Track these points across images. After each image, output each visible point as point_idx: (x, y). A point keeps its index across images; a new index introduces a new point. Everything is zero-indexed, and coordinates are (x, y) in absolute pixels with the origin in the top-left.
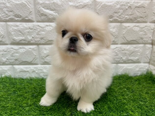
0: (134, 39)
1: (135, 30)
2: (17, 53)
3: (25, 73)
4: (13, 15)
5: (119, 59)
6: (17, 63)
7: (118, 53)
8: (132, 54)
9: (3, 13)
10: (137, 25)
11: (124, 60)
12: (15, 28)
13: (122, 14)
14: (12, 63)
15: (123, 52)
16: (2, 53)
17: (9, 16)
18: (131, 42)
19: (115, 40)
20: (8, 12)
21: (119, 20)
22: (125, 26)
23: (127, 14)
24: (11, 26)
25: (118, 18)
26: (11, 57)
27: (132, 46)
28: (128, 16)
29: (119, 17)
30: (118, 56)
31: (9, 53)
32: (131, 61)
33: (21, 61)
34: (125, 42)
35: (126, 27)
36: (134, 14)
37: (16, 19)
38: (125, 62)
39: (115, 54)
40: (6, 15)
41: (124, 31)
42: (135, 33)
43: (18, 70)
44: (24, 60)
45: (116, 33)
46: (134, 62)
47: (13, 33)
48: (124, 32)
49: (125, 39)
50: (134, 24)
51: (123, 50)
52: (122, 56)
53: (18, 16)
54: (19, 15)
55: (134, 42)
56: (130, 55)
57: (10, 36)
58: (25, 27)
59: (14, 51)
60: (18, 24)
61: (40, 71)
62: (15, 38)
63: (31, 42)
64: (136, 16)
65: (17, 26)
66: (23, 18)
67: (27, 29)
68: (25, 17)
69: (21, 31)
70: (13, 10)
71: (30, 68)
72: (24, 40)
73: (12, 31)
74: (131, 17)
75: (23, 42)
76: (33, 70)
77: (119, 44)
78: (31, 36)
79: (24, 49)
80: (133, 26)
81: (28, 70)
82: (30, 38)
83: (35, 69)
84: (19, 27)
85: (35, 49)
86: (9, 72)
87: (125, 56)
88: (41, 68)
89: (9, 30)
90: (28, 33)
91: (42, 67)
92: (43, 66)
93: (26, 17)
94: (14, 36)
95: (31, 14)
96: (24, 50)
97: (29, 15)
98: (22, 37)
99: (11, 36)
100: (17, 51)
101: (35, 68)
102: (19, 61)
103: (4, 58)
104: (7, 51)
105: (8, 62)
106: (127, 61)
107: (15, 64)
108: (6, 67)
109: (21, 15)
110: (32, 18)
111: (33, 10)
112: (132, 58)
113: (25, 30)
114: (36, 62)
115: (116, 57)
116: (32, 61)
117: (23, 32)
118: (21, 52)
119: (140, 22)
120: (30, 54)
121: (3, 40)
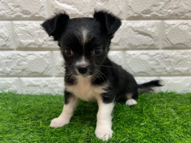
0: (182, 42)
1: (182, 29)
2: (24, 61)
3: (35, 87)
4: (21, 11)
5: (161, 70)
6: (24, 74)
7: (159, 61)
8: (180, 63)
9: (8, 9)
10: (185, 23)
11: (169, 71)
12: (23, 28)
13: (163, 7)
14: (18, 74)
15: (167, 60)
16: (6, 61)
17: (14, 12)
18: (176, 46)
19: (156, 44)
20: (14, 7)
21: (160, 15)
22: (168, 24)
23: (170, 8)
24: (18, 26)
25: (158, 13)
26: (17, 66)
27: (178, 52)
28: (172, 10)
29: (160, 12)
30: (160, 66)
31: (15, 61)
32: (179, 73)
33: (30, 72)
34: (168, 46)
35: (169, 26)
36: (181, 7)
37: (24, 16)
38: (169, 74)
39: (156, 63)
40: (12, 12)
41: (167, 30)
42: (182, 34)
43: (26, 84)
44: (33, 71)
45: (157, 34)
46: (182, 74)
47: (20, 35)
48: (168, 32)
49: (169, 42)
50: (181, 21)
51: (166, 57)
52: (165, 66)
53: (27, 13)
54: (27, 11)
55: (182, 46)
56: (176, 64)
57: (16, 39)
58: (35, 26)
59: (21, 58)
60: (26, 23)
61: (54, 85)
62: (22, 41)
63: (42, 47)
64: (182, 10)
65: (25, 25)
66: (33, 15)
67: (37, 30)
68: (34, 14)
69: (30, 32)
70: (20, 5)
71: (41, 81)
72: (34, 44)
73: (19, 31)
74: (176, 11)
75: (32, 46)
76: (45, 84)
77: (160, 50)
78: (42, 39)
79: (34, 56)
80: (179, 24)
81: (38, 83)
82: (41, 41)
83: (47, 83)
84: (27, 27)
85: (48, 56)
86: (14, 86)
87: (169, 65)
88: (55, 82)
89: (15, 31)
90: (39, 35)
91: (57, 81)
92: (57, 78)
93: (37, 14)
94: (21, 38)
95: (42, 10)
96: (33, 58)
97: (40, 11)
98: (31, 40)
99: (18, 38)
100: (24, 59)
101: (47, 81)
102: (27, 72)
103: (8, 67)
104: (12, 59)
105: (13, 72)
106: (173, 72)
107: (22, 76)
108: (11, 80)
109: (30, 11)
110: (44, 14)
111: (45, 4)
112: (179, 68)
113: (35, 31)
114: (49, 73)
115: (157, 66)
116: (44, 72)
117: (32, 33)
118: (29, 59)
119: (188, 18)
120: (41, 63)
121: (7, 43)
